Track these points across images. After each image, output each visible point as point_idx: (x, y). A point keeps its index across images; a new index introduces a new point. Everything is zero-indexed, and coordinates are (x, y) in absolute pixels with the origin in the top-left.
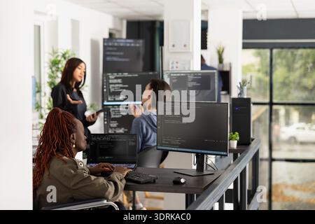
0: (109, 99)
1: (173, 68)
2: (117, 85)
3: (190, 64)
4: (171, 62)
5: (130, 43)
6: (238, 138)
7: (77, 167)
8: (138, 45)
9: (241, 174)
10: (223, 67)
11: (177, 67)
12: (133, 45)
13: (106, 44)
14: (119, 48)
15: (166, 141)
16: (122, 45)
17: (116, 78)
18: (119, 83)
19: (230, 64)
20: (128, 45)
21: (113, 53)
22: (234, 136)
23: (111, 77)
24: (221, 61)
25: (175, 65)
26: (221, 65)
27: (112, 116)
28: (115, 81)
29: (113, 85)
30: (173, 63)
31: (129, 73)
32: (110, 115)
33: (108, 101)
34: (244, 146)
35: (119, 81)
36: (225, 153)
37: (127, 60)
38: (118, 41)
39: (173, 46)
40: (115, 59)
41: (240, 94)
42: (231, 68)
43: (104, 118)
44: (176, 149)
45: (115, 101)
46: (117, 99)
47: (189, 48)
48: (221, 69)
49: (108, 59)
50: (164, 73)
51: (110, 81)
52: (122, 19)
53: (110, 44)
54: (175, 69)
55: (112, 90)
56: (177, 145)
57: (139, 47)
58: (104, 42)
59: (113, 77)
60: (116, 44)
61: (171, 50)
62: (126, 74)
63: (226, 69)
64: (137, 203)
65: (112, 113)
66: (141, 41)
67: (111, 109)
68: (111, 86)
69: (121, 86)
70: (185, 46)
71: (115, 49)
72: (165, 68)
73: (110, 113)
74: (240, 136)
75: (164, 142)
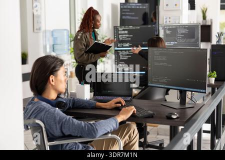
0: (119, 46)
1: (166, 22)
2: (124, 36)
3: (180, 19)
4: (165, 18)
5: (139, 6)
6: (216, 76)
8: (144, 7)
9: (217, 107)
10: (206, 22)
11: (170, 22)
12: (141, 7)
13: (122, 7)
14: (131, 10)
15: (155, 79)
16: (133, 7)
17: (124, 30)
18: (126, 34)
19: (211, 20)
20: (138, 7)
21: (127, 13)
22: (213, 74)
23: (120, 29)
24: (204, 18)
25: (168, 20)
26: (205, 21)
27: (121, 58)
28: (123, 32)
29: (122, 36)
30: (166, 19)
31: (133, 26)
32: (120, 58)
33: (118, 47)
34: (220, 82)
35: (126, 32)
36: (204, 91)
37: (137, 18)
38: (131, 4)
39: (167, 5)
40: (128, 17)
41: (218, 41)
42: (212, 23)
43: (115, 59)
44: (163, 86)
45: (123, 47)
46: (124, 46)
47: (179, 7)
48: (204, 24)
49: (124, 17)
50: (160, 26)
51: (120, 32)
53: (125, 7)
54: (168, 23)
55: (121, 39)
56: (164, 83)
57: (145, 9)
58: (121, 5)
59: (121, 29)
60: (129, 7)
61: (165, 9)
62: (131, 27)
63: (208, 23)
65: (121, 56)
66: (147, 5)
67: (120, 53)
68: (120, 36)
69: (127, 36)
70: (176, 5)
71: (128, 10)
72: (161, 22)
73: (119, 56)
75: (153, 80)
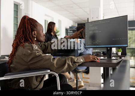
7: (33, 49)
22: (120, 50)
28: (70, 32)
35: (72, 31)
39: (93, 18)
51: (68, 32)
52: (76, 23)
59: (69, 30)
64: (79, 79)
69: (72, 33)
74: (122, 50)
